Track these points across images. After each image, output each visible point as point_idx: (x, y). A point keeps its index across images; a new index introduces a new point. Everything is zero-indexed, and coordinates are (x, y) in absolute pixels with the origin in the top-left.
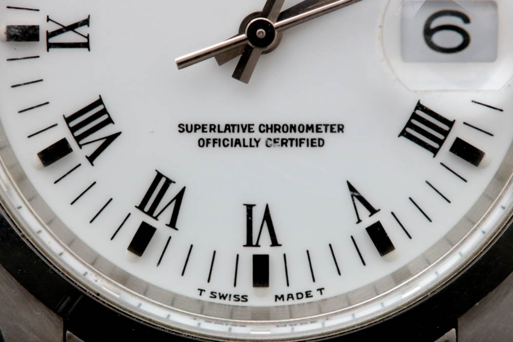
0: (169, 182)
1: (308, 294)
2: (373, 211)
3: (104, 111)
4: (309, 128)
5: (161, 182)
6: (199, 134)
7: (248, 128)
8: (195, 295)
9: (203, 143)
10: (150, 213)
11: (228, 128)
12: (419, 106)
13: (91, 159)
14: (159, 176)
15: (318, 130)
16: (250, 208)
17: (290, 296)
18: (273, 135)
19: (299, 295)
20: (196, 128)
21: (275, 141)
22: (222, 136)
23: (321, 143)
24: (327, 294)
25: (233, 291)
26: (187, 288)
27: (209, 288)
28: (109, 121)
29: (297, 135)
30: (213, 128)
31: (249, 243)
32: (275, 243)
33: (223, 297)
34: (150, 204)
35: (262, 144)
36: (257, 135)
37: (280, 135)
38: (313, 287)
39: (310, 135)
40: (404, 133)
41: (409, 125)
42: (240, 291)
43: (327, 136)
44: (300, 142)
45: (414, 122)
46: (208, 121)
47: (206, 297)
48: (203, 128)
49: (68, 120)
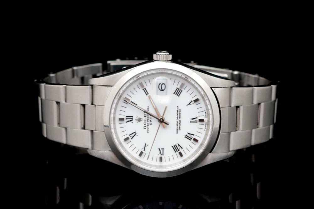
0: (186, 135)
1: (206, 112)
2: (192, 101)
3: (174, 146)
4: (178, 112)
5: (186, 137)
6: (178, 130)
7: (177, 122)
8: (205, 131)
9: (180, 129)
10: (191, 139)
11: (177, 125)
12: (174, 93)
13: (182, 148)
14: (185, 137)
15: (178, 110)
16: (191, 122)
17: (206, 115)
18: (179, 118)
19: (206, 114)
20: (177, 131)
21: (180, 118)
22: (179, 126)
23: (180, 110)
24: (206, 109)
25: (205, 125)
26: (204, 133)
27: (204, 129)
28: (176, 145)
29: (179, 114)
30: (177, 128)
31: (197, 122)
32: (197, 118)
33: (206, 127)
34: (190, 139)
35: (180, 120)
36: (179, 121)
37: (179, 117)
38: (204, 112)
39: (179, 112)
40: (179, 96)
41: (177, 95)
42: (205, 124)
43: (179, 109)
44: (180, 113)
45: (177, 94)
46: (176, 129)
47: (206, 129)
48: (177, 129)
49: (175, 152)
